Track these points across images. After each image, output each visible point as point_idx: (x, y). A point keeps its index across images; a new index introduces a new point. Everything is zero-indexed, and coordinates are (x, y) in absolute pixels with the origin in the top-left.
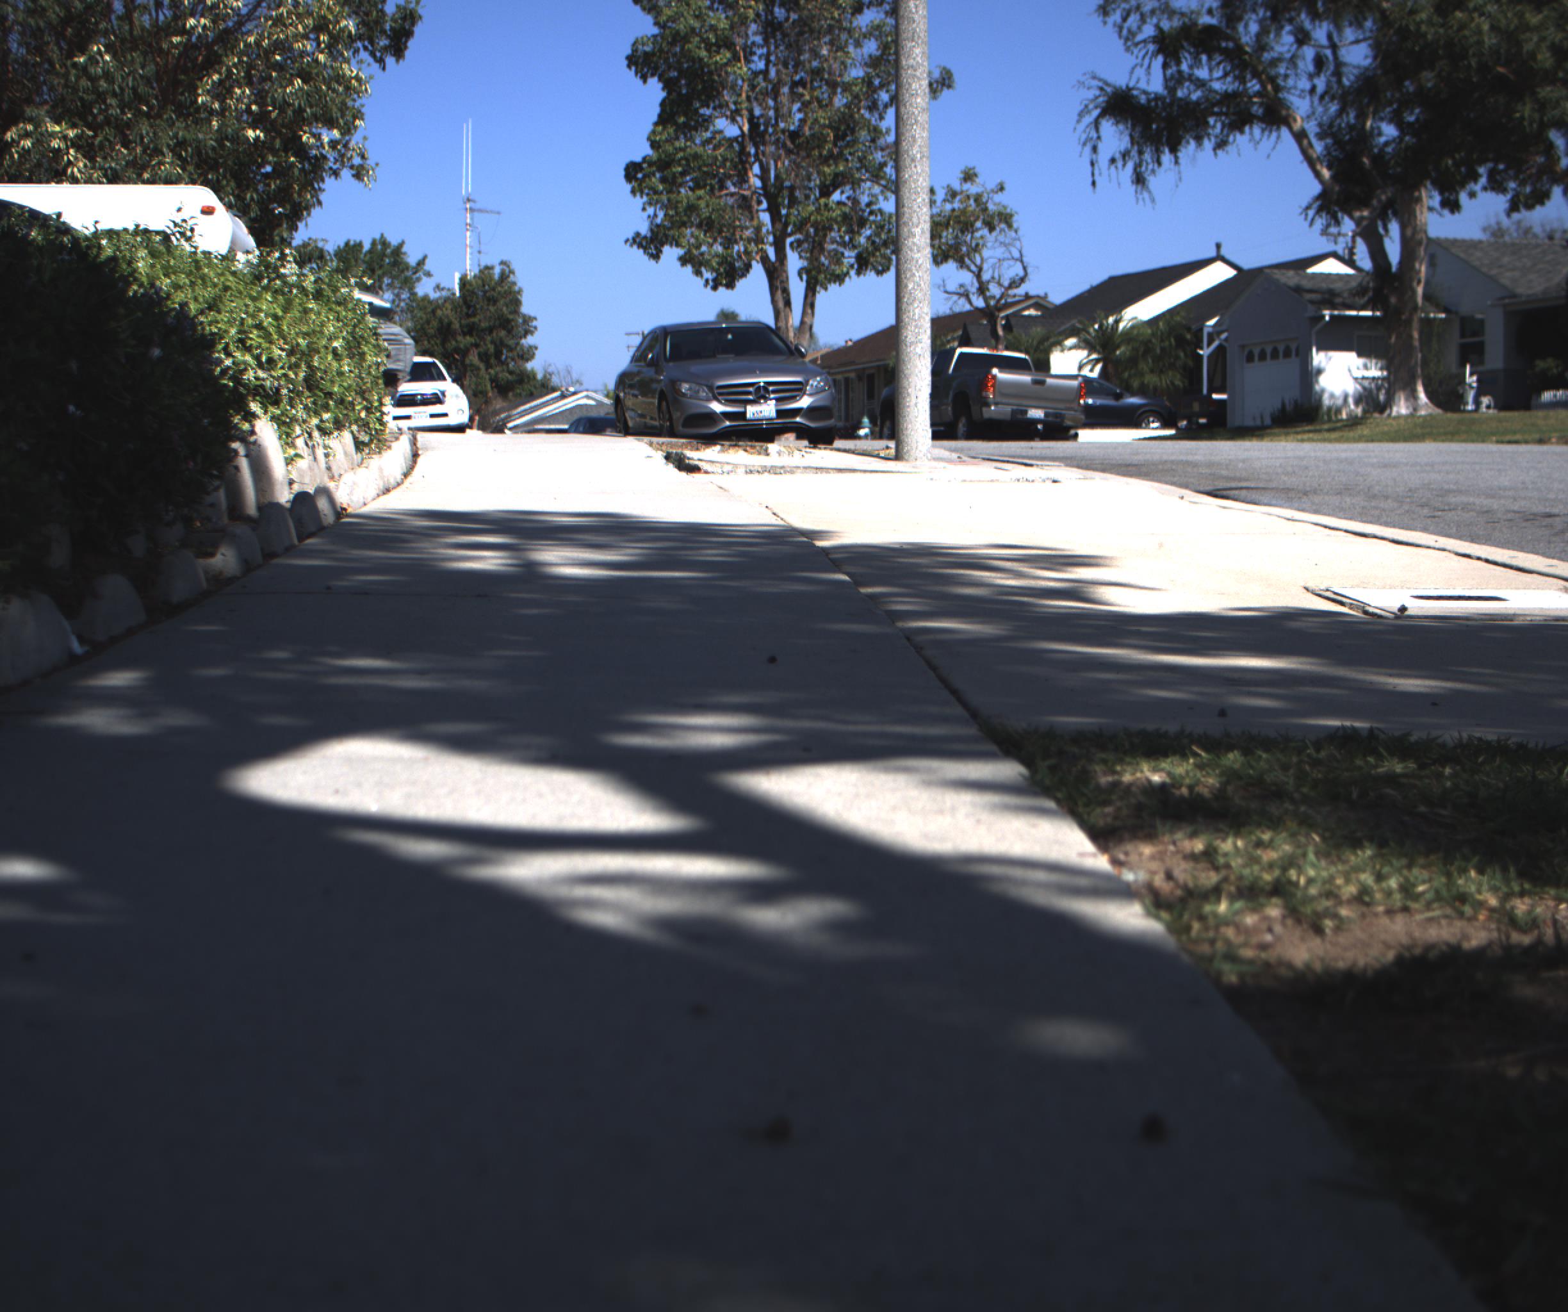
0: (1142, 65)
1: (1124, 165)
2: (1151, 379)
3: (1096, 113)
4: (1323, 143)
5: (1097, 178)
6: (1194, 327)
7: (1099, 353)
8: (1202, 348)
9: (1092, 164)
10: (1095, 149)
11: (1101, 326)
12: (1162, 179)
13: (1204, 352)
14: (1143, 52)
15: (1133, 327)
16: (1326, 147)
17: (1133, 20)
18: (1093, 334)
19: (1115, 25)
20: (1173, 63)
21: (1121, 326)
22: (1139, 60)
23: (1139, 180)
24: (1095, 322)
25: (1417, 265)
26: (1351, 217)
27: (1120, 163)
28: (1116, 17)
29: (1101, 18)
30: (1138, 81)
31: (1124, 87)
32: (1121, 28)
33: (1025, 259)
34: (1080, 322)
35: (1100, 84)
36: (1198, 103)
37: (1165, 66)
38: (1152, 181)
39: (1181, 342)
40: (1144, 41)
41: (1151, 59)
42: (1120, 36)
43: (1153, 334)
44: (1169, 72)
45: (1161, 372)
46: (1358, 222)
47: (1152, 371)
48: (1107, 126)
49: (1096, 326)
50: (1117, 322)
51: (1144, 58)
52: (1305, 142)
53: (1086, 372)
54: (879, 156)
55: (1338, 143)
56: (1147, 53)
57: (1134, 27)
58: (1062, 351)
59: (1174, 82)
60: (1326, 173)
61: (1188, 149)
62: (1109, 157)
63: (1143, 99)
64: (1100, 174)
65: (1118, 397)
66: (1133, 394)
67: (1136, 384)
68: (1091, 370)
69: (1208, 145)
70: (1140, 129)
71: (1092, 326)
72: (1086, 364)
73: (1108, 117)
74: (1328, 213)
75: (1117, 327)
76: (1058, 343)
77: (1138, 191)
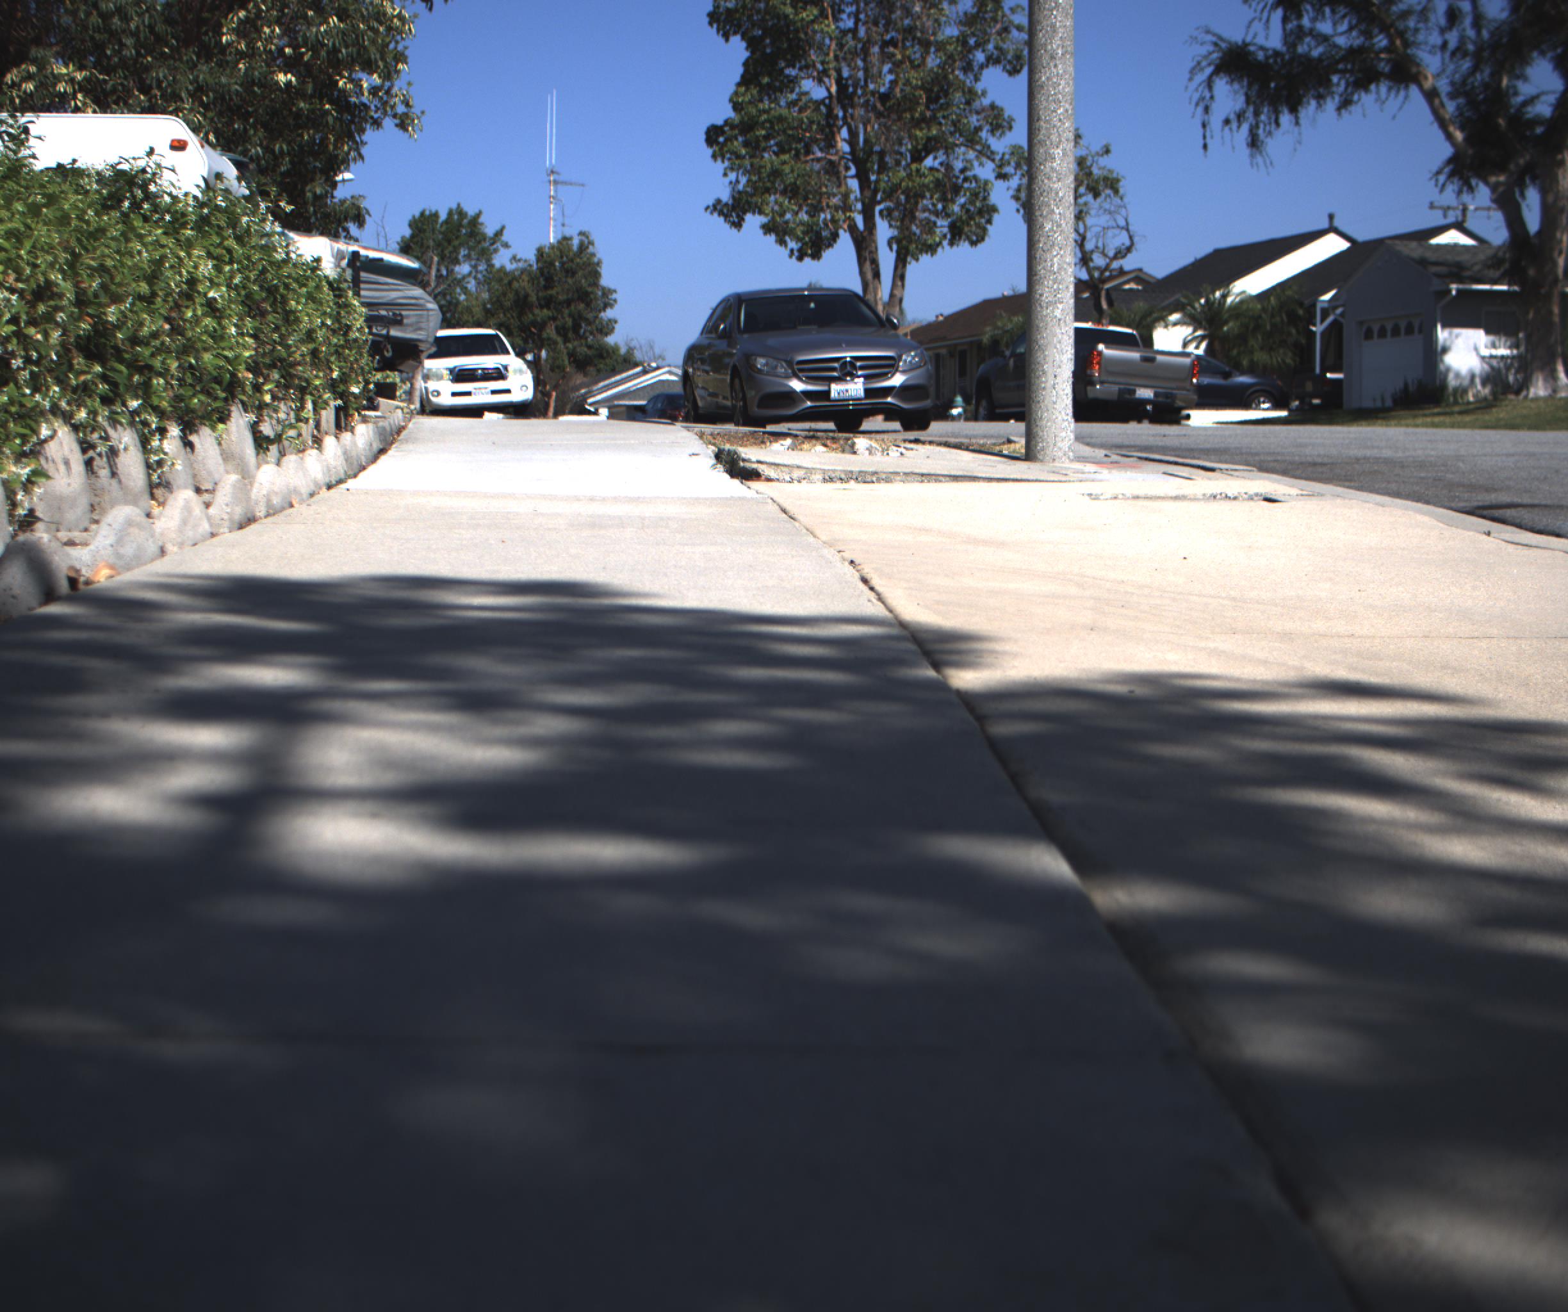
0: (1259, 18)
1: (1239, 127)
2: (1261, 357)
3: (1209, 70)
4: (1455, 103)
5: (1208, 140)
6: (1307, 302)
7: (1205, 329)
8: (1314, 325)
9: (1204, 126)
10: (1207, 110)
11: (1207, 302)
13: (1317, 329)
15: (1242, 302)
16: (1458, 108)
18: (1199, 310)
20: (1293, 17)
21: (1229, 300)
22: (1258, 14)
23: (1254, 143)
24: (1201, 297)
25: (1558, 235)
26: (1486, 183)
27: (1234, 125)
30: (1255, 36)
31: (1240, 43)
33: (1131, 228)
34: (1186, 297)
35: (1214, 39)
36: (1319, 60)
37: (1285, 20)
38: (1269, 143)
39: (1293, 318)
41: (1270, 12)
43: (1263, 309)
44: (1289, 26)
45: (1272, 349)
46: (1494, 188)
47: (1262, 349)
48: (1222, 85)
49: (1202, 301)
50: (1224, 296)
51: (1262, 11)
52: (1437, 102)
53: (1191, 349)
54: (974, 120)
55: (1472, 103)
56: (1265, 7)
58: (1166, 326)
59: (1294, 37)
60: (1459, 136)
61: (1309, 110)
62: (1222, 117)
63: (1260, 55)
64: (1212, 137)
65: (1227, 375)
66: (1243, 373)
67: (1245, 362)
68: (1197, 347)
69: (1331, 105)
70: (1256, 87)
71: (1198, 300)
72: (1190, 341)
73: (1222, 75)
74: (1461, 178)
75: (1225, 301)
76: (1162, 319)
77: (1252, 156)
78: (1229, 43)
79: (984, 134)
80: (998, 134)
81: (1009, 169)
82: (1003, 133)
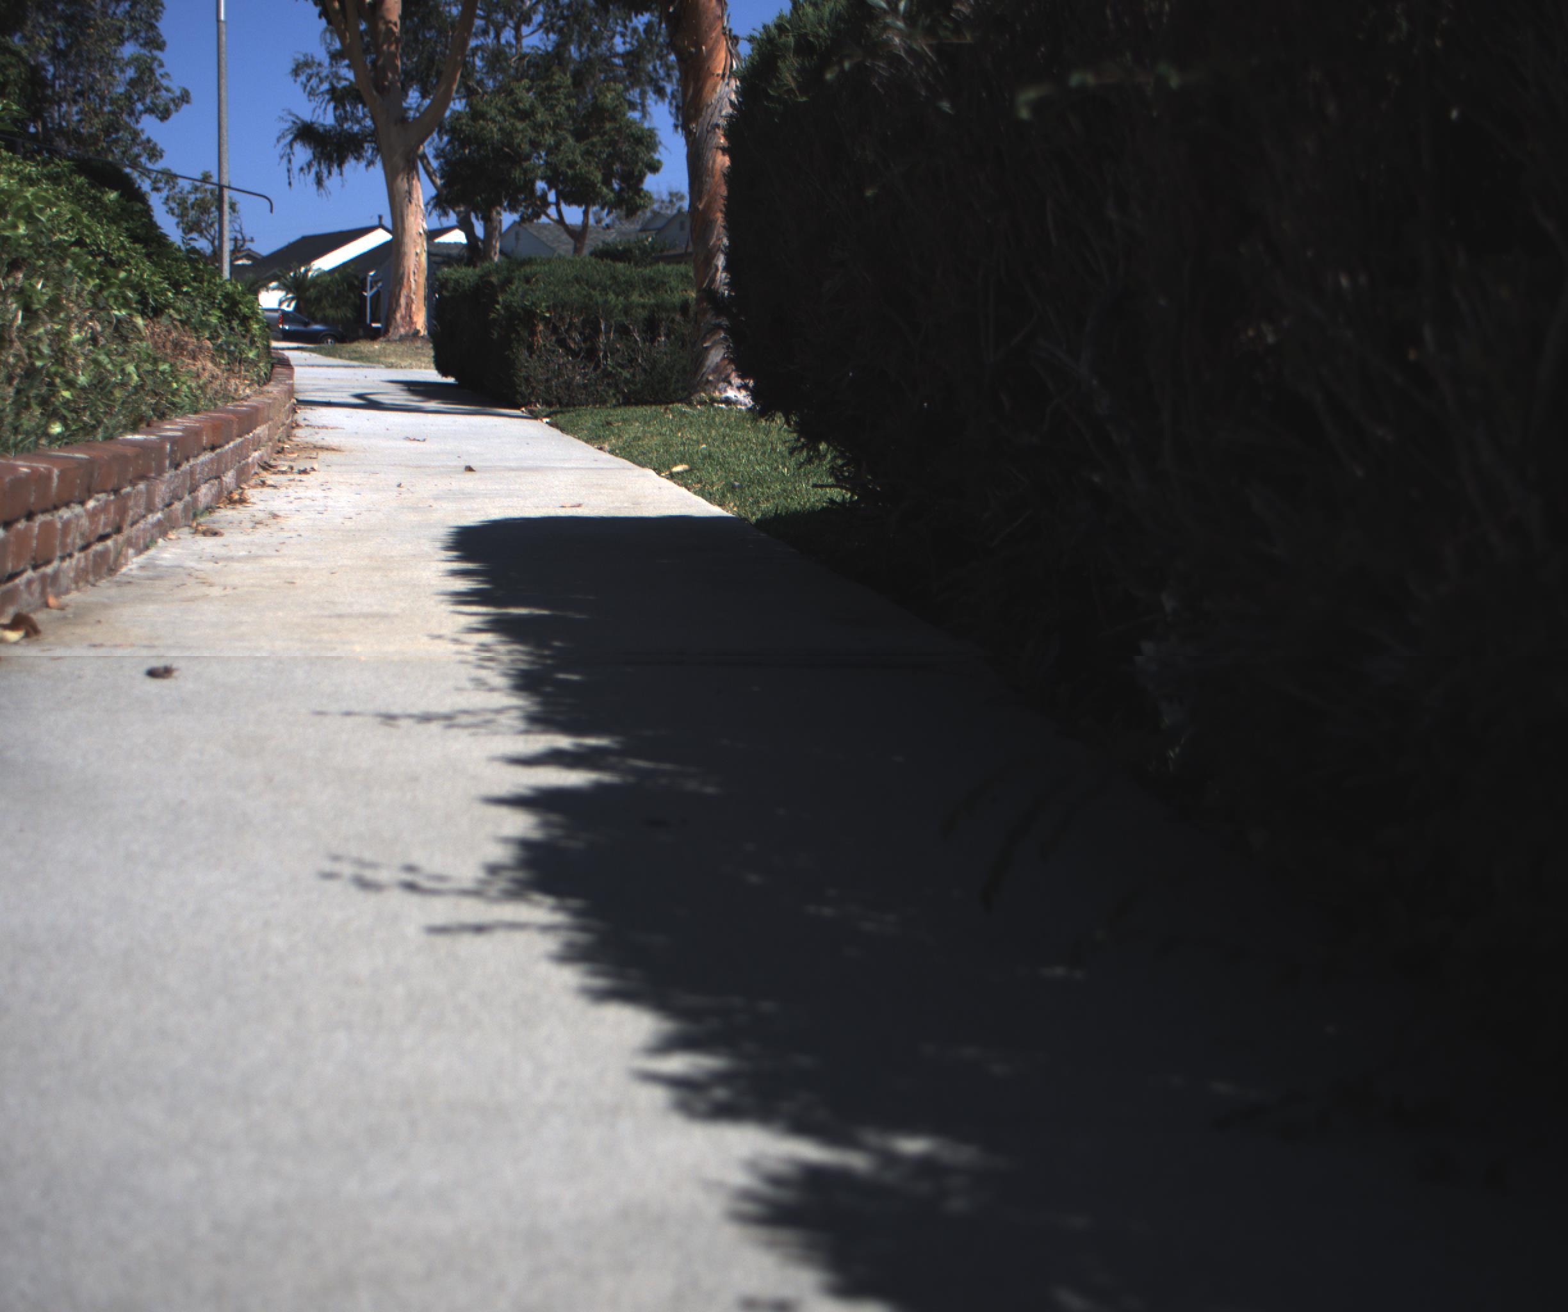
0: (320, 107)
1: (309, 172)
2: (330, 312)
3: (290, 137)
4: (438, 162)
5: (292, 180)
6: (361, 276)
7: (294, 293)
8: (366, 291)
9: (289, 171)
10: (290, 161)
11: (295, 275)
12: (333, 181)
13: (368, 294)
14: (321, 99)
15: (318, 276)
16: (440, 165)
17: (314, 81)
18: (289, 280)
19: (302, 83)
20: (341, 107)
21: (310, 274)
22: (319, 104)
23: (319, 182)
24: (291, 271)
25: (494, 243)
26: (454, 211)
27: (306, 171)
28: (303, 78)
29: (294, 77)
30: (319, 116)
31: (309, 121)
32: (305, 87)
34: (280, 271)
35: (294, 119)
36: (357, 134)
37: (335, 108)
38: (327, 183)
39: (351, 287)
40: (322, 93)
41: (326, 105)
42: (304, 91)
43: (331, 281)
44: (338, 113)
45: (338, 307)
46: (458, 214)
47: (331, 307)
48: (298, 147)
49: (292, 274)
50: (307, 271)
51: (322, 102)
52: (425, 161)
53: (284, 307)
55: (447, 162)
56: (324, 100)
57: (315, 86)
58: (267, 290)
59: (340, 120)
60: (439, 182)
61: (350, 165)
62: (299, 166)
63: (321, 129)
64: (294, 178)
65: (306, 324)
66: (317, 323)
67: (319, 316)
68: (288, 306)
69: (363, 163)
70: (319, 149)
71: (289, 274)
72: (284, 301)
73: (298, 141)
74: (440, 208)
75: (307, 276)
76: (265, 286)
77: (318, 189)
78: (302, 121)
79: (143, 160)
80: (153, 161)
81: (161, 185)
82: (157, 160)
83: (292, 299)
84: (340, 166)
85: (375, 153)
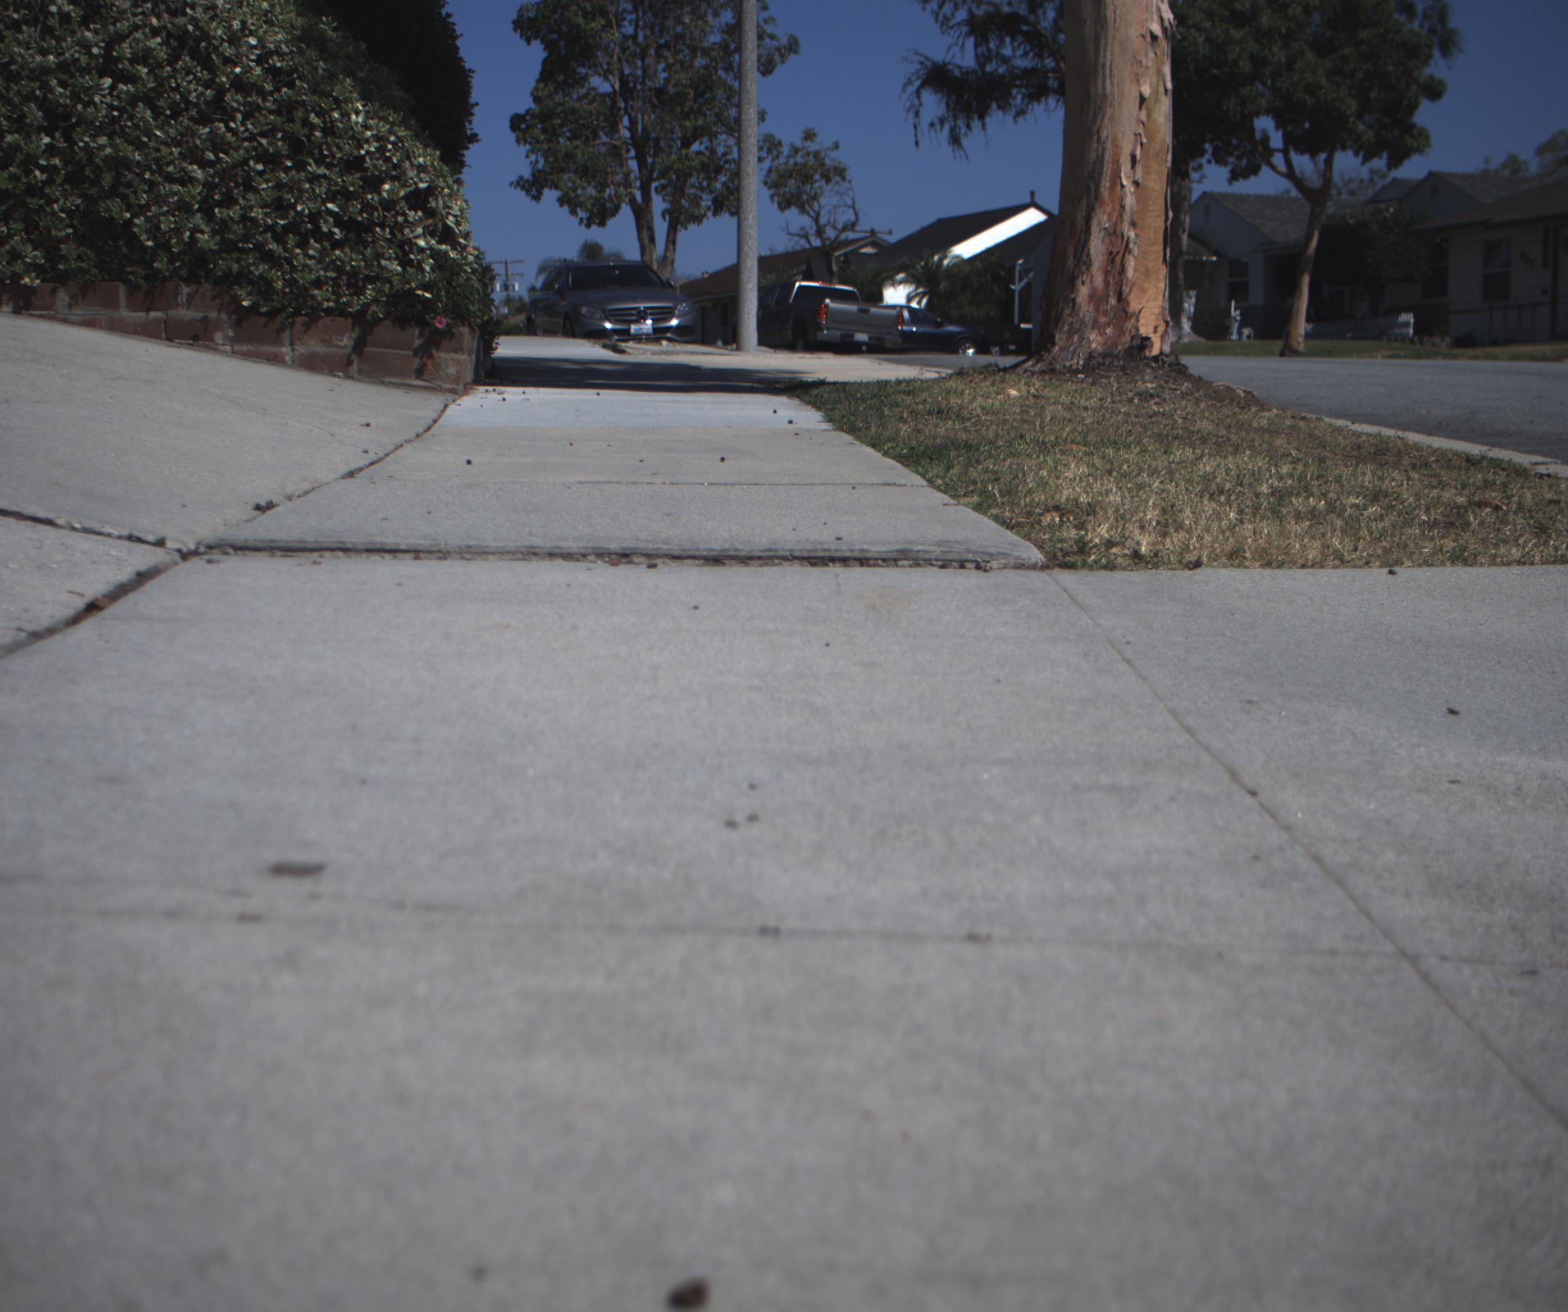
0: (956, 43)
1: (942, 128)
2: (969, 311)
3: (918, 83)
5: (919, 139)
6: (1007, 266)
7: (925, 287)
8: (1014, 284)
9: (915, 127)
10: (917, 114)
11: (927, 264)
12: (973, 140)
13: (1016, 287)
14: (958, 32)
15: (954, 265)
17: (948, 7)
18: (920, 271)
19: (932, 12)
20: (983, 43)
21: (946, 262)
22: (955, 39)
23: (955, 140)
24: (922, 260)
27: (938, 127)
30: (953, 56)
31: (941, 62)
32: (937, 15)
33: (856, 206)
34: (909, 260)
35: (922, 59)
36: (1002, 77)
37: (976, 46)
38: (964, 141)
39: (996, 278)
40: (958, 24)
41: (964, 39)
42: (937, 21)
43: (973, 269)
44: (980, 50)
45: (978, 304)
47: (970, 303)
48: (928, 95)
49: (923, 263)
50: (941, 260)
51: (958, 38)
53: (914, 305)
54: (730, 113)
56: (961, 34)
57: (949, 14)
58: (893, 285)
59: (982, 59)
61: (996, 118)
62: (928, 122)
63: (957, 73)
64: (922, 136)
65: (939, 325)
66: (952, 323)
67: (955, 314)
68: (919, 303)
69: (1010, 113)
70: (954, 97)
71: (919, 264)
72: (914, 297)
73: (927, 87)
75: (942, 264)
76: (890, 278)
77: (954, 150)
78: (933, 62)
83: (924, 294)
84: (982, 117)
85: (1026, 101)
